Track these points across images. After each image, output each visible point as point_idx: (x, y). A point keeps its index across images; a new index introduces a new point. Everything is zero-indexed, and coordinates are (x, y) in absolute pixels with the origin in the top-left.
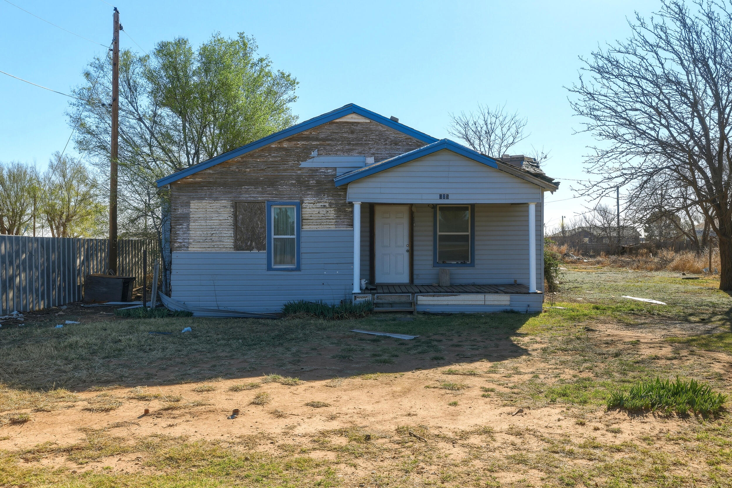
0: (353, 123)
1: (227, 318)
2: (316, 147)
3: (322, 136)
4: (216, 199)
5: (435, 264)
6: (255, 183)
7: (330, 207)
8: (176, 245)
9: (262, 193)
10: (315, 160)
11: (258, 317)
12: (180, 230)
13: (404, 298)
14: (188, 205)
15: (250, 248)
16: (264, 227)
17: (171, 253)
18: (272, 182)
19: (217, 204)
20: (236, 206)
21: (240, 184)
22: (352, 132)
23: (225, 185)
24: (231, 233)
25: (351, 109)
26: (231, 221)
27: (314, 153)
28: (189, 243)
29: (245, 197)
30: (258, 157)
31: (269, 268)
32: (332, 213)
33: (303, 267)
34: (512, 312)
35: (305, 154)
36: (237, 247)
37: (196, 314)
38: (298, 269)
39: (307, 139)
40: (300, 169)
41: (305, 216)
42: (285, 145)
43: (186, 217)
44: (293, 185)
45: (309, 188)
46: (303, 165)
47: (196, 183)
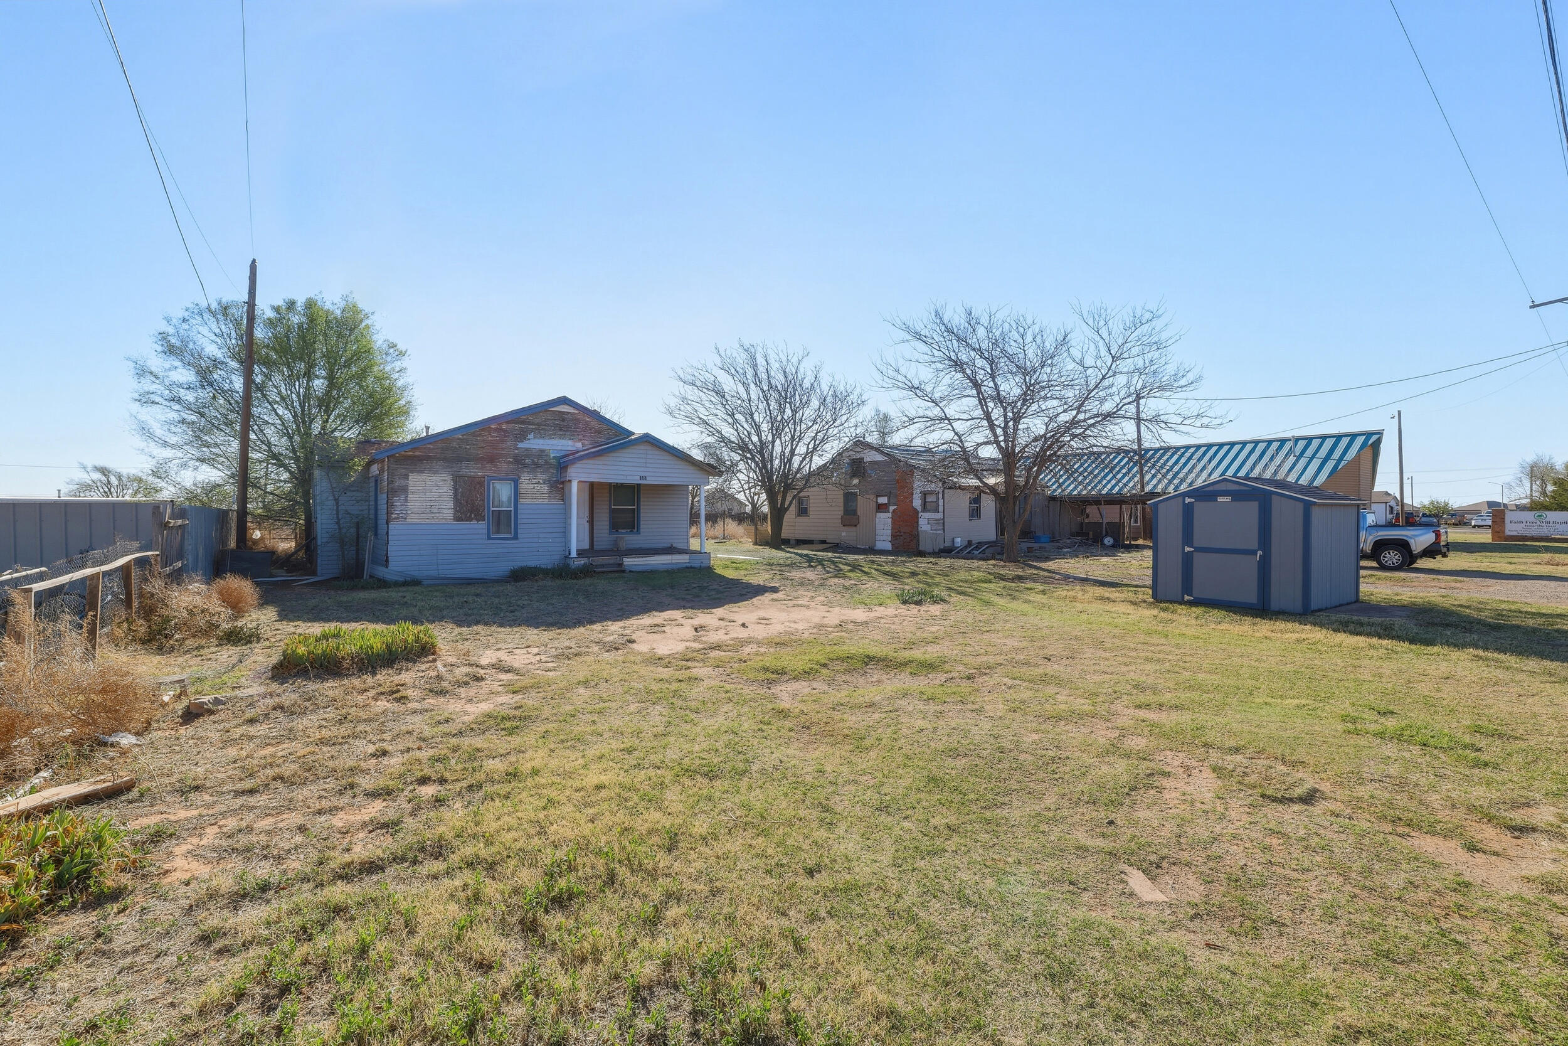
0: (563, 413)
1: (460, 584)
2: (532, 431)
3: (536, 421)
4: (436, 473)
5: (611, 533)
6: (477, 460)
7: (544, 483)
8: (393, 516)
9: (482, 468)
10: (532, 441)
11: (483, 582)
12: (398, 504)
13: (611, 560)
14: (406, 477)
15: (470, 519)
16: (484, 500)
17: (387, 524)
18: (491, 459)
19: (437, 478)
20: (456, 480)
21: (459, 460)
22: (563, 420)
23: (445, 460)
24: (451, 505)
25: (564, 400)
26: (451, 493)
27: (531, 436)
28: (406, 514)
29: (464, 472)
30: (478, 436)
31: (489, 538)
32: (545, 488)
33: (520, 536)
34: (691, 567)
35: (522, 436)
36: (457, 519)
37: (425, 582)
38: (516, 537)
39: (523, 422)
40: (518, 449)
41: (522, 491)
42: (504, 426)
43: (405, 490)
44: (510, 462)
45: (525, 466)
46: (520, 445)
47: (415, 456)
